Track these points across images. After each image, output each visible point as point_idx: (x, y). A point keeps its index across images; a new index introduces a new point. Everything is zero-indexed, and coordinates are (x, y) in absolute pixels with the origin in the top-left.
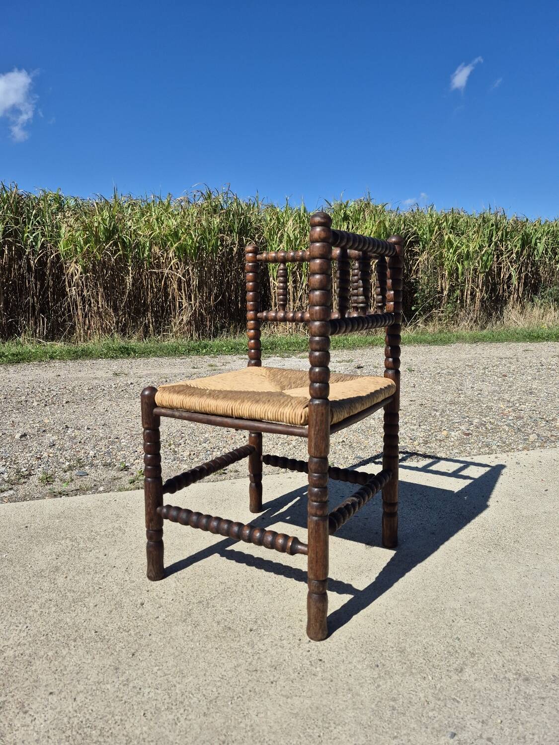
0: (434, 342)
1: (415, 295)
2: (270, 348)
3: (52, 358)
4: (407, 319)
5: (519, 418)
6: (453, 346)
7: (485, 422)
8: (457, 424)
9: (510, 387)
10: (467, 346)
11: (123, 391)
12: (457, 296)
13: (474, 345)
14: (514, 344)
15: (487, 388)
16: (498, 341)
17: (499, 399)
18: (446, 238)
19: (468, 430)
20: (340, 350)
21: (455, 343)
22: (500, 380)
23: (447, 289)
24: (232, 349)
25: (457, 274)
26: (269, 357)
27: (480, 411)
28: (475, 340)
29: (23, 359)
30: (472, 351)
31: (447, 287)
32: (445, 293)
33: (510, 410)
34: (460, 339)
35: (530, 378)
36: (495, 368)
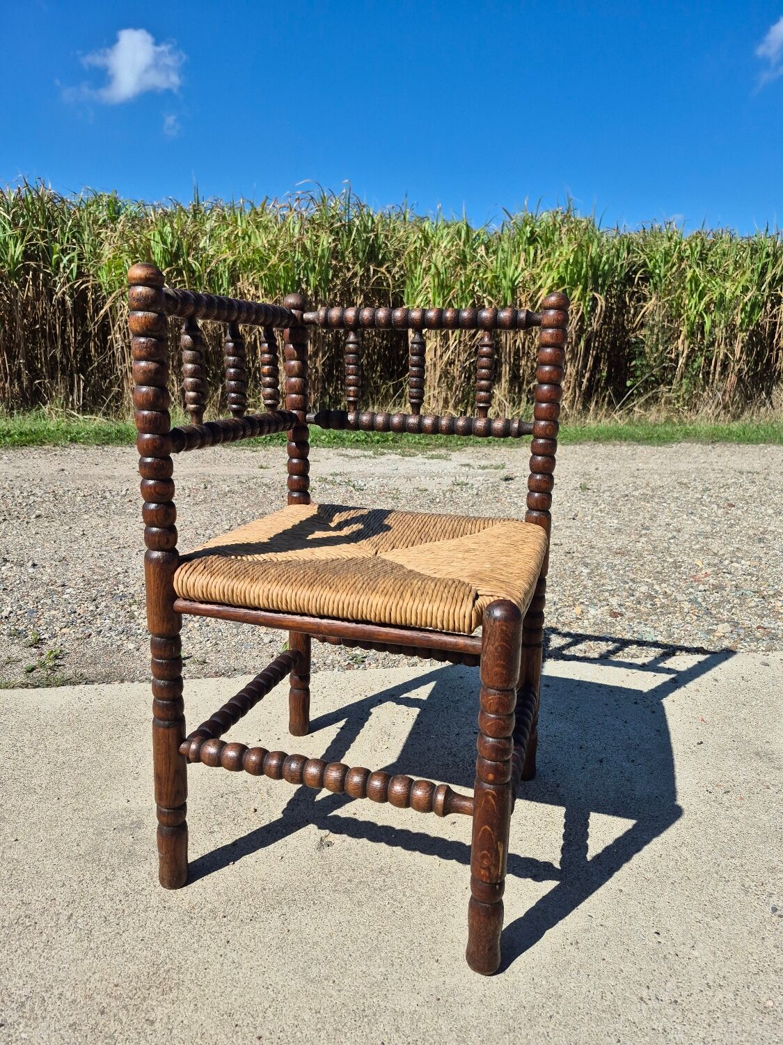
0: (647, 439)
1: (633, 363)
2: (392, 440)
3: (73, 440)
4: (616, 400)
5: (718, 588)
6: (675, 447)
7: (657, 592)
8: (607, 594)
9: (732, 526)
10: (697, 448)
11: (130, 501)
12: (699, 367)
13: (710, 447)
14: (774, 447)
15: (690, 525)
16: (750, 441)
17: (701, 549)
18: (689, 274)
19: (620, 605)
20: (496, 447)
21: (680, 442)
22: (720, 512)
23: (684, 355)
24: (335, 438)
25: (703, 333)
26: (383, 454)
27: (658, 569)
28: (715, 438)
29: (32, 441)
30: (703, 458)
31: (686, 352)
32: (682, 361)
33: (709, 571)
34: (689, 436)
35: (770, 511)
36: (722, 490)
